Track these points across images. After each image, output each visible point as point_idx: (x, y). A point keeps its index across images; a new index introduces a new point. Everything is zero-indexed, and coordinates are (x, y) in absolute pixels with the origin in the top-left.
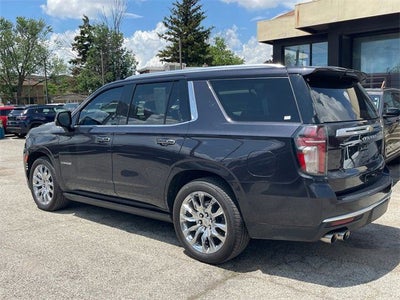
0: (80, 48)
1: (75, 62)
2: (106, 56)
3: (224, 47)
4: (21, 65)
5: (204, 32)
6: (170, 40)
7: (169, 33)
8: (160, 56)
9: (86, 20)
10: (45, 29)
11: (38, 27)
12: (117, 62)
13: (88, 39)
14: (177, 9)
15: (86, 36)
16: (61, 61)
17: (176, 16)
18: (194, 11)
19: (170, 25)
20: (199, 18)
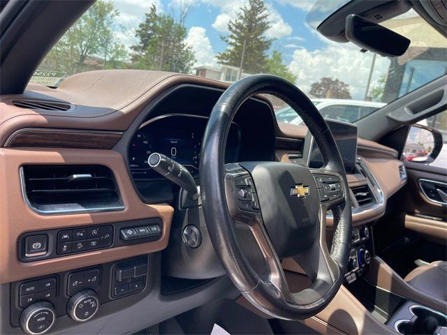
0: (143, 36)
1: (135, 48)
2: (166, 48)
3: (280, 61)
4: (84, 42)
5: (266, 42)
6: (231, 44)
7: (232, 37)
8: (219, 58)
9: (154, 10)
10: (112, 12)
11: (106, 9)
12: (177, 55)
13: (152, 29)
14: (243, 14)
15: (151, 24)
16: (123, 46)
17: (241, 21)
18: (260, 19)
19: (234, 28)
20: (264, 27)
